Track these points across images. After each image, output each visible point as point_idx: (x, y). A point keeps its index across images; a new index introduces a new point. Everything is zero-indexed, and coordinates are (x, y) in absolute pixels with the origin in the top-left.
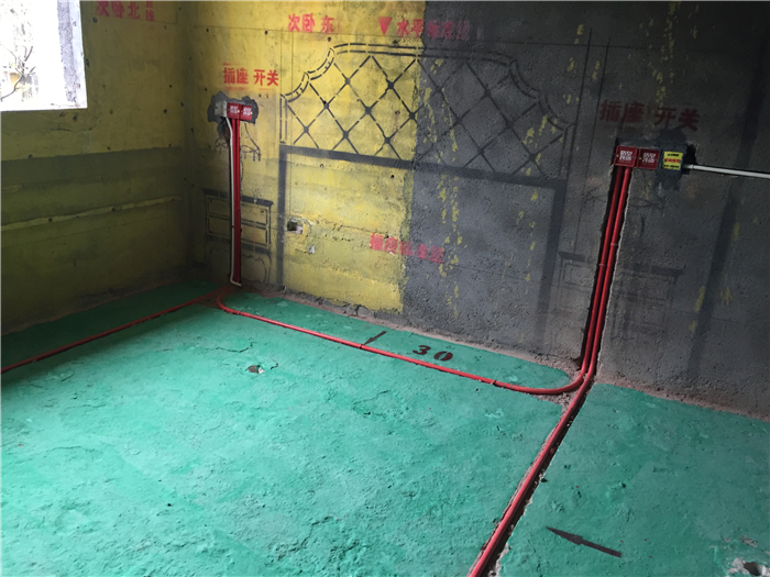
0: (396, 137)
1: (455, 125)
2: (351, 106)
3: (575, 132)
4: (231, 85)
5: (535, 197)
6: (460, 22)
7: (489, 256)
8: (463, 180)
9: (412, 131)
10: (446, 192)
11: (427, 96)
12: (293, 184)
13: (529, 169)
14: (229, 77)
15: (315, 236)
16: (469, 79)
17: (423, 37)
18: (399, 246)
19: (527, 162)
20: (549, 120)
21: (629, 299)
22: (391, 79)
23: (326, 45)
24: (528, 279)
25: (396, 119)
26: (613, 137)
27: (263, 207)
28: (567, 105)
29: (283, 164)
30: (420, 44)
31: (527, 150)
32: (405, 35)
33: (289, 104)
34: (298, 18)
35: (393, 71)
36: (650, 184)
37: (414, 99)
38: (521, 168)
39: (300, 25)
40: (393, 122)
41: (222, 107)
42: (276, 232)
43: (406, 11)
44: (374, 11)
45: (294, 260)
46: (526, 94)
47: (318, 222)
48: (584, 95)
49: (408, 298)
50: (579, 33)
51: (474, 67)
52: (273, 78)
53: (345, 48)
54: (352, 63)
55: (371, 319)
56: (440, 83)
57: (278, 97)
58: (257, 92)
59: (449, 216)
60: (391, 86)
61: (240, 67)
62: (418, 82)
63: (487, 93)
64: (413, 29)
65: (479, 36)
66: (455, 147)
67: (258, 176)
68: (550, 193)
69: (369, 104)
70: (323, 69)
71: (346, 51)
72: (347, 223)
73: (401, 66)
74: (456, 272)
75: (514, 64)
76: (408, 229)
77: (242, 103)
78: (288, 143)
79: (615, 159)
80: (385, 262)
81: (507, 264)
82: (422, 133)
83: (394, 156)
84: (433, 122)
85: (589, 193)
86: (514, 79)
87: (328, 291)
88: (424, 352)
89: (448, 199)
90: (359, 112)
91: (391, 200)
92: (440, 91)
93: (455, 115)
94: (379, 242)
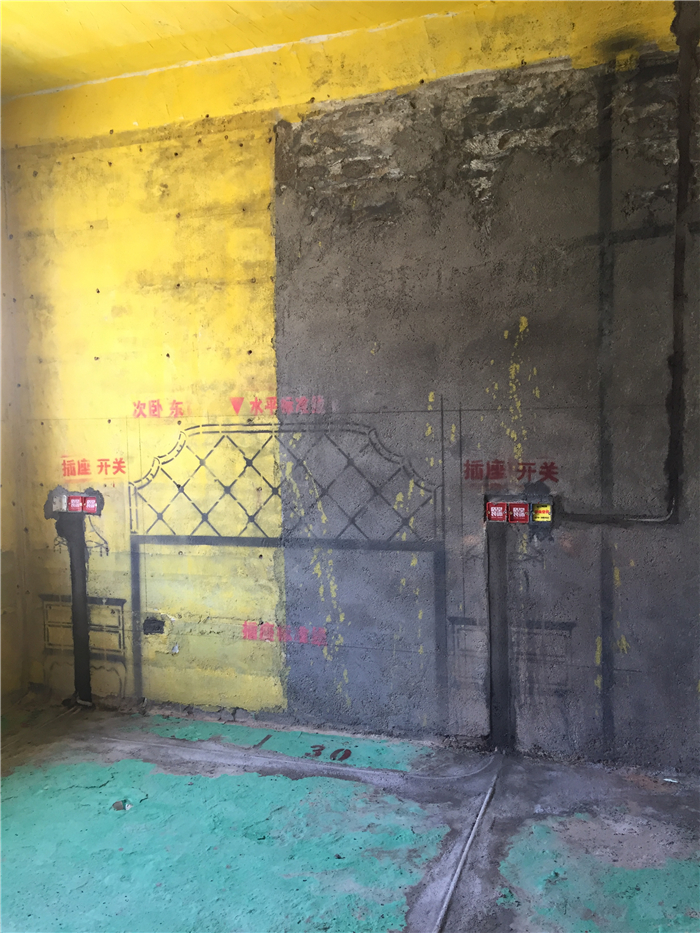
0: (260, 514)
1: (321, 496)
2: (208, 488)
3: (443, 492)
4: (72, 477)
5: (414, 562)
6: (314, 397)
7: (376, 631)
8: (337, 552)
9: (276, 507)
10: (321, 567)
11: (289, 470)
12: (148, 577)
13: (405, 534)
14: (69, 470)
15: (178, 633)
16: (329, 450)
17: (277, 414)
18: (276, 631)
19: (401, 527)
20: (416, 484)
21: (530, 660)
22: (250, 456)
23: (177, 429)
24: (421, 651)
25: (259, 496)
26: (481, 494)
27: (113, 607)
28: (431, 468)
29: (135, 556)
30: (276, 420)
31: (399, 515)
32: (259, 412)
33: (139, 491)
34: (144, 405)
35: (250, 449)
36: (525, 536)
37: (275, 474)
38: (395, 533)
39: (146, 411)
40: (256, 499)
41: (61, 501)
42: (131, 634)
43: (257, 391)
44: (225, 392)
45: (155, 664)
46: (389, 460)
47: (180, 617)
48: (446, 457)
49: (292, 691)
50: (431, 400)
51: (333, 438)
52: (119, 466)
53: (196, 430)
54: (206, 444)
55: (252, 722)
56: (300, 456)
57: (126, 486)
58: (102, 483)
59: (327, 592)
60: (249, 463)
61: (81, 459)
62: (278, 457)
63: (350, 462)
64: (266, 407)
65: (334, 409)
66: (324, 518)
67: (107, 573)
68: (429, 556)
69: (227, 483)
70: (175, 452)
71: (198, 433)
72: (214, 613)
73: (258, 443)
74: (342, 653)
75: (373, 433)
76: (284, 611)
77: (85, 495)
78: (140, 533)
79: (487, 516)
80: (261, 652)
81: (396, 637)
82: (287, 507)
83: (260, 534)
84: (298, 495)
85: (468, 552)
86: (375, 447)
87: (199, 696)
88: (318, 753)
89: (324, 574)
90: (218, 492)
91: (263, 582)
92: (301, 464)
93: (320, 486)
94: (253, 630)
